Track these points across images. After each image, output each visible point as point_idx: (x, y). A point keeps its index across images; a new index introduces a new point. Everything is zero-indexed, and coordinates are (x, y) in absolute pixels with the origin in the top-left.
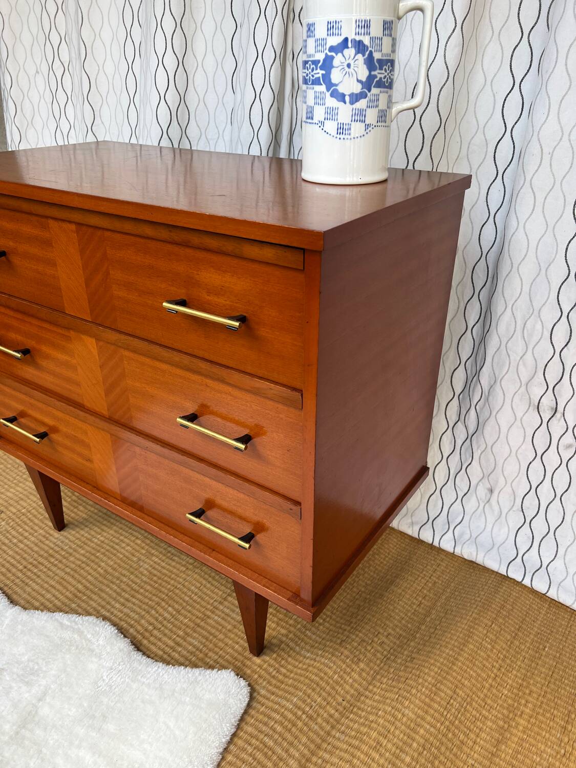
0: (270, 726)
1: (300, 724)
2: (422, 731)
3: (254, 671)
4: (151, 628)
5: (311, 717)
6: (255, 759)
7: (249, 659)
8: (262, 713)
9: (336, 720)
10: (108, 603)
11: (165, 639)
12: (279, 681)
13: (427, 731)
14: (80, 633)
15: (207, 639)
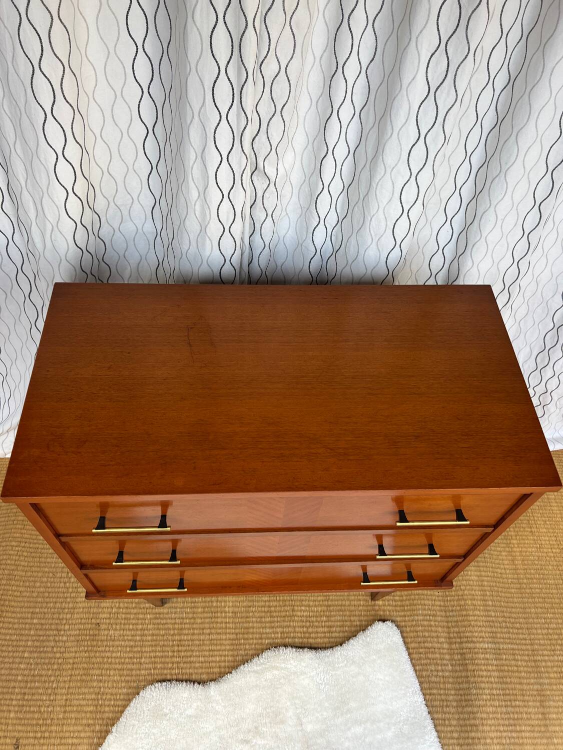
0: (421, 636)
1: (433, 623)
2: (486, 583)
3: (384, 611)
4: (305, 629)
5: (434, 616)
6: (430, 659)
7: (375, 605)
8: (410, 631)
9: (443, 606)
10: (262, 633)
11: (319, 630)
12: (400, 606)
13: (487, 581)
14: (276, 668)
15: (342, 611)
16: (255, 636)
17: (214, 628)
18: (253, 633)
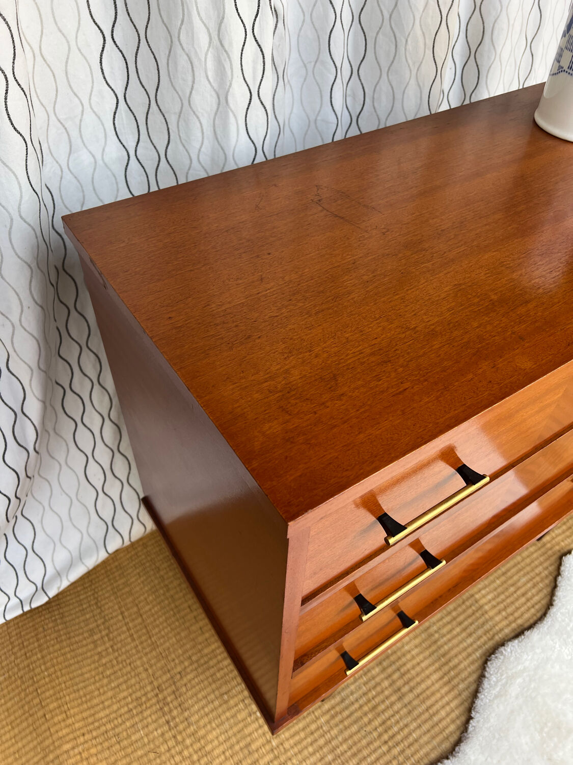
16: (460, 657)
17: (410, 680)
18: (456, 656)
